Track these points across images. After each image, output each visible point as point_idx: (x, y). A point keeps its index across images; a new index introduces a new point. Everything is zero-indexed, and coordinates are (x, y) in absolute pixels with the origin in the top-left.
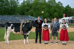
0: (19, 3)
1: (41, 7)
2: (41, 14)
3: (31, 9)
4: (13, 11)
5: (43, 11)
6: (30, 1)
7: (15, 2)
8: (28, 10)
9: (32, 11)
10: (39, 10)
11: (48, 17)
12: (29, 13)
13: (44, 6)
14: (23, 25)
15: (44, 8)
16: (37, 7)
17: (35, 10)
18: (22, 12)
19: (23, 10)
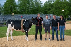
0: (42, 3)
1: (62, 6)
2: (62, 12)
3: (53, 8)
4: (37, 11)
5: (64, 9)
6: (51, 2)
7: (39, 3)
8: (50, 9)
9: (54, 10)
10: (60, 8)
11: (69, 14)
12: (51, 12)
13: (65, 5)
14: (23, 23)
15: (64, 7)
16: (58, 6)
17: (56, 9)
18: (44, 11)
19: (46, 10)
